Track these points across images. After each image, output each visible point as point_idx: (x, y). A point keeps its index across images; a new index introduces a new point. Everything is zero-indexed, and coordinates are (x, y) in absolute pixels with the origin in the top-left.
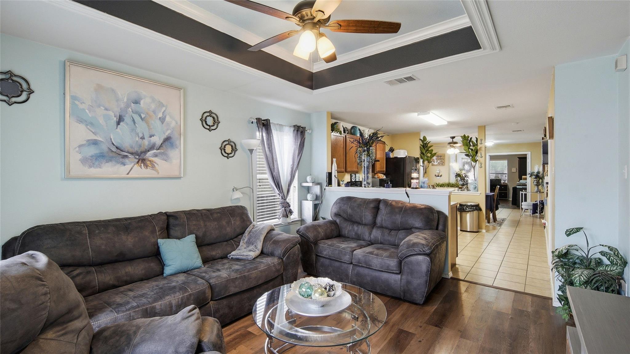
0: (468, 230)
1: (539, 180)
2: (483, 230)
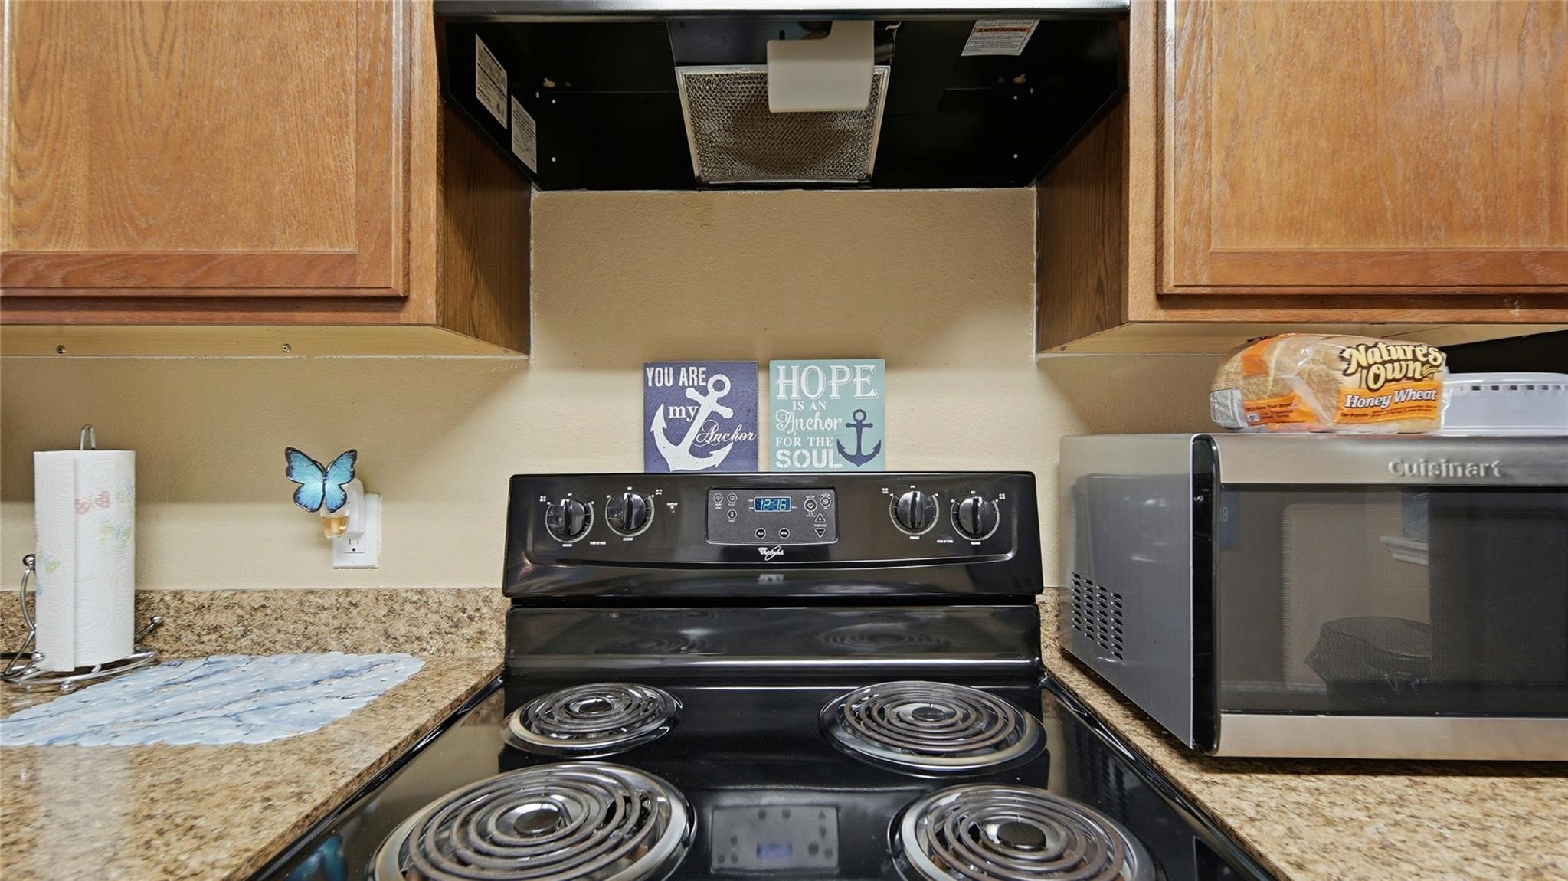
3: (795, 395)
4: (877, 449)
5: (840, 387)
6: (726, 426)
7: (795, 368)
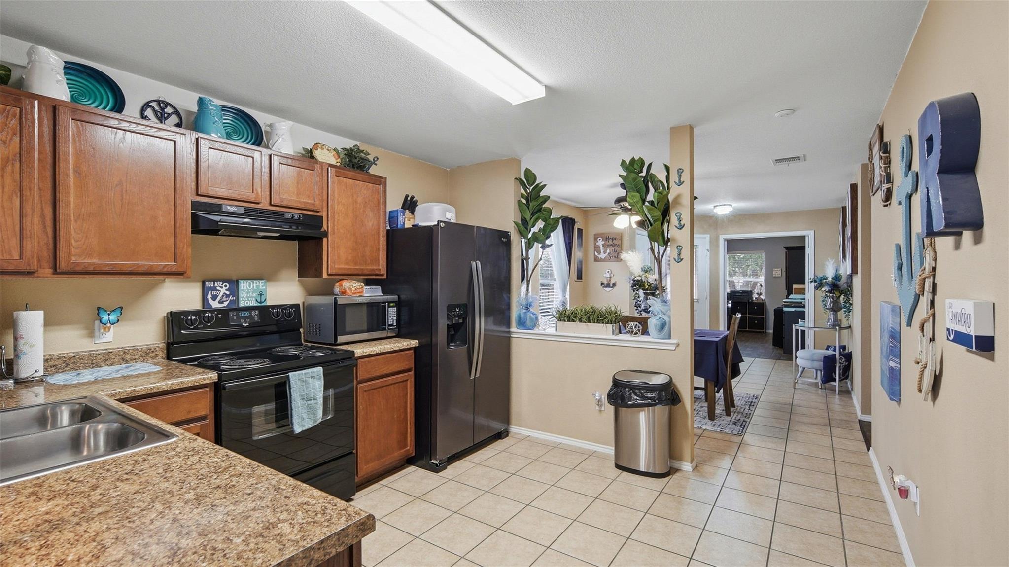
0: (642, 469)
1: (840, 296)
2: (685, 463)
3: (245, 288)
4: (265, 300)
5: (256, 286)
6: (228, 296)
7: (245, 282)
